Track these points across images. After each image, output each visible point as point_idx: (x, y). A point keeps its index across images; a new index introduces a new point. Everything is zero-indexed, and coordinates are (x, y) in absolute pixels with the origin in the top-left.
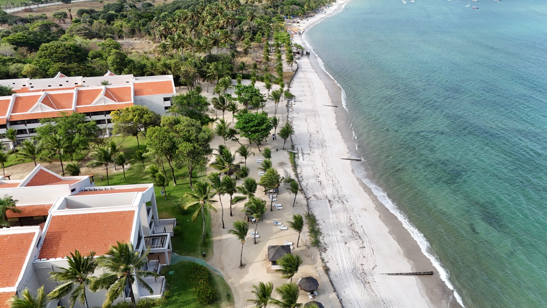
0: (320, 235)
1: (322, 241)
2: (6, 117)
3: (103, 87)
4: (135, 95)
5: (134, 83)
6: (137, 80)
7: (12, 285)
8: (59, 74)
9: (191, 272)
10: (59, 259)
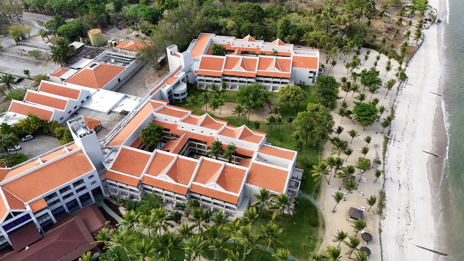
0: (384, 208)
1: (384, 212)
2: (222, 71)
3: (274, 57)
4: (292, 66)
5: (293, 56)
6: (295, 53)
7: (238, 193)
8: (249, 36)
9: (308, 207)
10: (254, 186)
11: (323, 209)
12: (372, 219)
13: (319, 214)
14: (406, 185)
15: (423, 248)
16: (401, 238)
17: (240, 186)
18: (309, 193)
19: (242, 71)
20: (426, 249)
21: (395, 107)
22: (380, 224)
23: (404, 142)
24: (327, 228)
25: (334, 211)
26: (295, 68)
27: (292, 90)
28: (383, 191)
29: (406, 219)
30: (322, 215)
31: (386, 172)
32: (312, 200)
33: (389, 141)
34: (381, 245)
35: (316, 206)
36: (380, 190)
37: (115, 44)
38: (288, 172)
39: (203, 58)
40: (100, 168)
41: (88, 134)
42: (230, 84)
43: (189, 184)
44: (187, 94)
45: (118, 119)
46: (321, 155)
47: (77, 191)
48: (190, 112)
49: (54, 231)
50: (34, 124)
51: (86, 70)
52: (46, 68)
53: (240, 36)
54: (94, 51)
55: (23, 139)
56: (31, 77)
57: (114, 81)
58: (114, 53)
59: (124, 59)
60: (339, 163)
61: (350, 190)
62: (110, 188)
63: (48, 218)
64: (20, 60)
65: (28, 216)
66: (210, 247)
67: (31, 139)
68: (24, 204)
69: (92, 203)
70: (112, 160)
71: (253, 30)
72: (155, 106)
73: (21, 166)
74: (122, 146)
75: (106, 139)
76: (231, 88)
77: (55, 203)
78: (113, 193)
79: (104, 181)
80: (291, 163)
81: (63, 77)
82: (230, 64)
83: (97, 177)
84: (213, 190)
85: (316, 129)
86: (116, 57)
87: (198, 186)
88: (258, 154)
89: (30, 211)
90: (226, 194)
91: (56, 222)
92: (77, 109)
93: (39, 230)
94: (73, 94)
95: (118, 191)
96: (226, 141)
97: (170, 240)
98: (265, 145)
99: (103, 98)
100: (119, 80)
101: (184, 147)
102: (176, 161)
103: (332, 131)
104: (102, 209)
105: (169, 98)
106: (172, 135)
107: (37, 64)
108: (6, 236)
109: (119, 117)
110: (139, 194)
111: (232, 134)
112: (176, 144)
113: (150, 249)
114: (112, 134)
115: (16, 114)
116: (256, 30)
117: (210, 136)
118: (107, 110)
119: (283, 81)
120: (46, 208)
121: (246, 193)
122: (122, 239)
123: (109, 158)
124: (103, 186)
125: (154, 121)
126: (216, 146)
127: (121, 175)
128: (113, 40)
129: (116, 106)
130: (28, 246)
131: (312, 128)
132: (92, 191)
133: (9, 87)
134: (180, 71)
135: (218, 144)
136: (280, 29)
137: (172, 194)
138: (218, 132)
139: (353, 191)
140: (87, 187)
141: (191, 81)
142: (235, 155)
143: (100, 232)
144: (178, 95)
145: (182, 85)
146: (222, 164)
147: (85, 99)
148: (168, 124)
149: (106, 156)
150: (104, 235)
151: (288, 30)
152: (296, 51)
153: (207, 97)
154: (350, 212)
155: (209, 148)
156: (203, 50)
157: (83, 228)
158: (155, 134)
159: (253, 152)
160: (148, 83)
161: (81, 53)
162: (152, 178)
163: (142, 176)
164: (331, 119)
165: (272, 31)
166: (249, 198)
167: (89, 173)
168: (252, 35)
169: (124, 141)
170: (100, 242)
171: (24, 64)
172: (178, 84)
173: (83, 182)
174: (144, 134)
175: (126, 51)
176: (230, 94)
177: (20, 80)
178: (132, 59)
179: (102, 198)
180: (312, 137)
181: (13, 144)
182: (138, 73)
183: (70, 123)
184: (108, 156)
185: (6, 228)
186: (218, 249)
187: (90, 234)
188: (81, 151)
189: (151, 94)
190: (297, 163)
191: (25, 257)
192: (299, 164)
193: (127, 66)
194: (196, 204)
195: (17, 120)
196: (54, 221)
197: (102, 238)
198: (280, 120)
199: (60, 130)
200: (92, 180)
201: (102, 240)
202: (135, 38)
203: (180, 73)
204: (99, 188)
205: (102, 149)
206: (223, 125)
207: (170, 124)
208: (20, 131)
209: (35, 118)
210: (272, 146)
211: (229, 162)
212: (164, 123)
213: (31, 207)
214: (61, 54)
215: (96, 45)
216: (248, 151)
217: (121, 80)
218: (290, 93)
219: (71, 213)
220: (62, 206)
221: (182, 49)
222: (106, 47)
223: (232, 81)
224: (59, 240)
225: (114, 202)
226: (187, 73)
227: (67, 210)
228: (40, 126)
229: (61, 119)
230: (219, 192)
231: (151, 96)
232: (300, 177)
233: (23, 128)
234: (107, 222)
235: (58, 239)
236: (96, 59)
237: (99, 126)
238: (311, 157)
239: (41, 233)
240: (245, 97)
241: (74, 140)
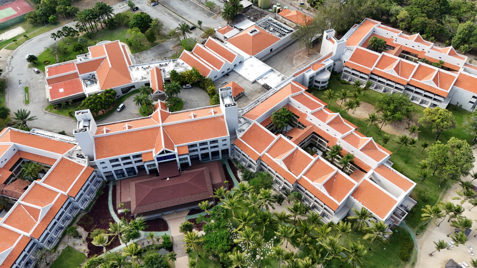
2: (372, 69)
3: (437, 69)
4: (455, 85)
5: (460, 73)
6: (465, 70)
7: (339, 202)
8: (418, 34)
9: (405, 240)
10: (358, 202)
11: (421, 248)
13: (414, 251)
17: (344, 197)
18: (413, 226)
19: (393, 75)
25: (431, 255)
26: (456, 88)
30: (417, 253)
32: (413, 235)
35: (414, 242)
37: (279, 11)
38: (396, 202)
39: (357, 49)
40: (233, 133)
41: (232, 106)
42: (376, 83)
43: (299, 176)
44: (327, 83)
45: (259, 90)
46: (444, 193)
47: (211, 147)
48: (323, 106)
49: (188, 173)
50: (195, 77)
51: (247, 34)
52: (216, 21)
53: (408, 30)
54: (259, 13)
55: (184, 87)
56: (202, 28)
57: (265, 51)
58: (275, 21)
59: (282, 29)
60: (458, 211)
61: (457, 242)
62: (235, 152)
63: (186, 161)
64: (197, 7)
65: (174, 156)
66: (298, 239)
67: (190, 88)
68: (174, 145)
69: (219, 159)
70: (244, 130)
71: (426, 26)
72: (294, 89)
73: (179, 113)
74: (254, 121)
75: (244, 109)
76: (375, 88)
77: (194, 151)
78: (236, 157)
79: (232, 145)
80: (403, 194)
81: (227, 35)
82: (383, 63)
83: (228, 142)
84: (318, 190)
85: (448, 168)
86: (275, 25)
87: (306, 181)
88: (373, 172)
89: (176, 153)
90: (329, 198)
92: (229, 71)
93: (179, 168)
94: (229, 56)
95: (241, 157)
96: (347, 147)
98: (385, 164)
99: (252, 66)
100: (271, 50)
101: (306, 138)
102: (295, 151)
103: (467, 174)
104: (224, 167)
105: (310, 82)
106: (299, 123)
107: (210, 15)
108: (157, 165)
109: (260, 89)
110: (256, 167)
111: (355, 142)
112: (300, 134)
114: (250, 106)
115: (185, 63)
116: (430, 27)
117: (334, 136)
118: (252, 80)
119: (437, 97)
120: (187, 154)
121: (347, 204)
122: (233, 205)
123: (241, 128)
124: (231, 149)
125: (288, 104)
126: (335, 150)
127: (247, 146)
128: (278, 6)
129: (261, 77)
130: (169, 178)
131: (444, 164)
132: (222, 151)
133: (184, 34)
134: (329, 58)
135: (338, 150)
136: (460, 34)
137: (282, 178)
138: (343, 136)
139: (460, 245)
140: (219, 146)
141: (336, 70)
142: (351, 164)
143: (218, 189)
144: (319, 82)
145: (326, 73)
146: (335, 170)
147: (238, 64)
148: (299, 112)
149: (240, 125)
150: (221, 193)
151: (469, 37)
152: (467, 67)
153: (345, 95)
154: (447, 263)
155: (328, 147)
156: (361, 41)
157: (208, 179)
158: (285, 119)
159: (369, 168)
160: (296, 59)
161: (247, 12)
162: (270, 159)
163: (262, 153)
164: (472, 162)
165: (449, 33)
166: (349, 209)
167: (224, 137)
168: (421, 34)
169: (258, 116)
170: (217, 197)
171: (200, 12)
172: (323, 70)
173: (218, 142)
174: (275, 117)
175: (286, 20)
176: (372, 94)
177: (193, 28)
178: (289, 30)
179: (227, 157)
180: (440, 173)
181: (177, 91)
182: (290, 47)
183: (221, 90)
184: (242, 125)
185: (158, 159)
186: (304, 244)
187: (211, 186)
188: (222, 117)
189: (294, 76)
190: (414, 192)
191: (165, 186)
192: (414, 194)
193: (283, 38)
194: (299, 197)
195: (183, 69)
196: (190, 164)
197: (219, 195)
198: (413, 142)
199: (212, 88)
200: (225, 142)
202: (299, 6)
203: (328, 60)
204: (227, 150)
205: (239, 117)
206: (351, 129)
207: (301, 112)
208: (184, 79)
209: (197, 73)
210: (392, 169)
211: (342, 170)
212: (297, 109)
213: (178, 150)
214: (230, 13)
215: (262, 7)
216: (366, 165)
217: (273, 50)
218: (437, 117)
219: (202, 161)
220: (198, 155)
221: (340, 34)
222: (270, 11)
223: (379, 81)
225: (235, 165)
226: (335, 61)
227: (200, 158)
228: (199, 80)
229: (215, 77)
230: (323, 193)
231: (294, 78)
232: (410, 208)
233: (187, 78)
234: (226, 181)
235: (189, 181)
236: (258, 23)
237: (242, 93)
238: (431, 191)
239: (179, 170)
240: (385, 106)
241: (220, 104)
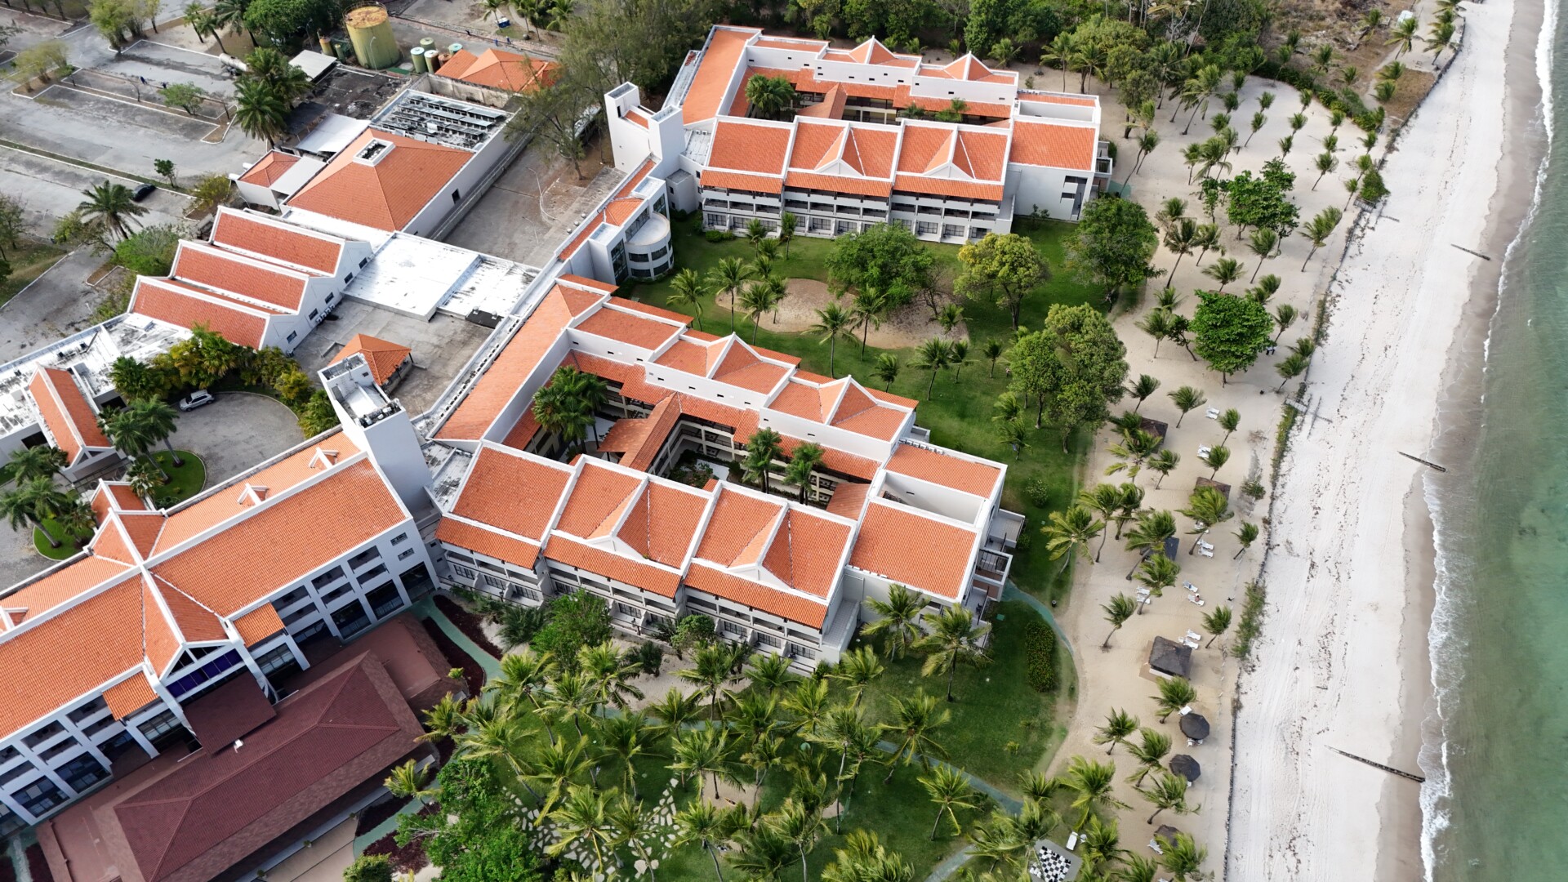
0: (1257, 638)
1: (1254, 651)
2: (782, 176)
3: (954, 127)
4: (1011, 159)
5: (1016, 123)
6: (1023, 111)
7: (823, 595)
8: (872, 41)
9: (1029, 633)
10: (874, 575)
11: (1075, 640)
12: (1217, 672)
13: (1063, 655)
14: (1330, 564)
15: (1357, 758)
16: (1296, 729)
17: (832, 575)
18: (1036, 587)
19: (847, 176)
20: (1364, 760)
21: (1333, 301)
22: (1238, 687)
23: (1345, 421)
24: (1081, 698)
25: (1106, 647)
26: (1018, 166)
27: (1004, 253)
28: (1260, 585)
29: (1318, 671)
30: (1070, 656)
31: (1275, 522)
32: (1044, 610)
33: (1299, 418)
34: (1233, 748)
35: (1054, 629)
36: (1250, 581)
37: (437, 64)
38: (973, 535)
39: (720, 124)
40: (422, 506)
41: (385, 415)
42: (808, 215)
43: (684, 565)
44: (670, 252)
45: (460, 337)
46: (1083, 465)
47: (362, 579)
48: (682, 325)
49: (309, 695)
50: (214, 358)
51: (353, 166)
52: (223, 146)
53: (843, 34)
54: (370, 87)
55: (184, 405)
56: (178, 182)
57: (437, 202)
58: (435, 99)
59: (468, 119)
60: (1131, 500)
61: (1156, 586)
62: (451, 565)
63: (287, 658)
64: (135, 115)
65: (233, 656)
66: (743, 757)
67: (208, 403)
68: (218, 621)
69: (402, 608)
70: (456, 484)
71: (886, 13)
72: (574, 302)
73: (196, 503)
74: (481, 443)
75: (433, 413)
76: (811, 229)
77: (301, 613)
78: (461, 580)
79: (433, 545)
80: (984, 506)
81: (280, 185)
82: (808, 148)
83: (415, 540)
84: (752, 584)
85: (1068, 392)
86: (440, 112)
87: (709, 570)
88: (887, 474)
89: (238, 643)
90: (791, 597)
91: (309, 665)
92: (333, 303)
93: (266, 693)
94: (319, 254)
95: (476, 574)
96: (791, 427)
97: (633, 739)
98: (910, 440)
99: (409, 264)
100: (456, 195)
101: (666, 440)
102: (645, 493)
103: (1119, 393)
104: (430, 626)
105: (616, 266)
106: (628, 401)
107: (193, 131)
108: (178, 711)
109: (463, 331)
110: (538, 587)
111: (808, 406)
112: (644, 433)
113: (579, 760)
114: (448, 396)
115: (155, 321)
116: (896, 14)
117: (744, 408)
118: (425, 309)
119: (978, 207)
120: (282, 632)
121: (849, 593)
122: (503, 736)
123: (444, 478)
124: (432, 559)
125: (572, 353)
126: (762, 449)
127: (485, 531)
128: (428, 48)
129: (453, 293)
130: (241, 739)
131: (1056, 387)
132: (405, 577)
133: (116, 221)
134: (647, 176)
135: (769, 444)
136: (979, 13)
137: (635, 591)
138: (770, 399)
139: (1165, 590)
140: (387, 566)
141: (682, 204)
142: (818, 472)
143: (436, 707)
144: (644, 258)
145: (655, 223)
146: (781, 507)
147: (356, 270)
148: (617, 366)
149: (436, 469)
150: (450, 716)
151: (1005, 16)
152: (1026, 102)
153: (735, 274)
154: (1152, 653)
155: (739, 446)
156: (723, 98)
157: (386, 690)
158: (579, 402)
159: (872, 466)
160: (546, 205)
161: (326, 93)
162: (576, 544)
163: (544, 536)
164: (1120, 358)
165: (951, 16)
166: (857, 605)
167: (393, 529)
168: (880, 38)
169: (487, 423)
170: (439, 735)
171: (152, 132)
172: (643, 219)
173: (378, 554)
174: (546, 405)
175: (470, 88)
176: (807, 249)
177: (147, 192)
178: (491, 119)
179: (429, 592)
180: (1055, 415)
181: (162, 427)
182: (514, 170)
183: (328, 375)
184: (443, 470)
185: (175, 689)
186: (767, 765)
187: (407, 706)
188: (365, 463)
189: (559, 260)
190: (1008, 492)
191: (235, 772)
192: (1012, 496)
193: (479, 148)
194: (705, 630)
195: (159, 343)
196: (303, 663)
197: (444, 724)
198: (962, 351)
199: (292, 379)
200: (403, 546)
201: (445, 729)
202: (497, 33)
203: (647, 180)
204: (421, 568)
205: (423, 447)
206: (784, 371)
207: (623, 366)
208: (174, 378)
209: (216, 343)
210: (932, 447)
211: (802, 499)
212: (605, 361)
213: (240, 631)
214: (267, 108)
215: (374, 64)
216: (860, 461)
217: (462, 194)
218: (995, 263)
219: (345, 637)
220: (322, 620)
221: (655, 94)
222: (406, 72)
223: (815, 206)
224: (324, 725)
225: (467, 608)
226: (669, 178)
227: (334, 630)
228: (232, 365)
229: (290, 338)
230: (770, 590)
231: (561, 266)
232: (1012, 541)
233: (183, 371)
234: (454, 670)
235: (321, 722)
236: (378, 119)
237: (405, 363)
238: (1050, 471)
239: (271, 698)
240: (855, 273)
241: (339, 422)
